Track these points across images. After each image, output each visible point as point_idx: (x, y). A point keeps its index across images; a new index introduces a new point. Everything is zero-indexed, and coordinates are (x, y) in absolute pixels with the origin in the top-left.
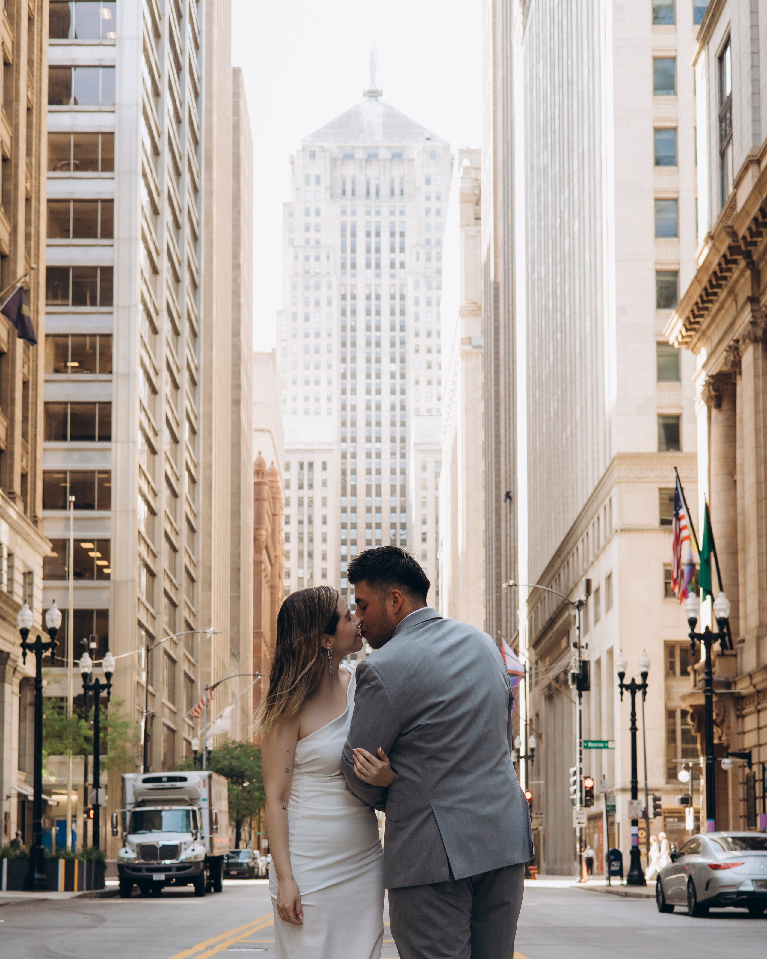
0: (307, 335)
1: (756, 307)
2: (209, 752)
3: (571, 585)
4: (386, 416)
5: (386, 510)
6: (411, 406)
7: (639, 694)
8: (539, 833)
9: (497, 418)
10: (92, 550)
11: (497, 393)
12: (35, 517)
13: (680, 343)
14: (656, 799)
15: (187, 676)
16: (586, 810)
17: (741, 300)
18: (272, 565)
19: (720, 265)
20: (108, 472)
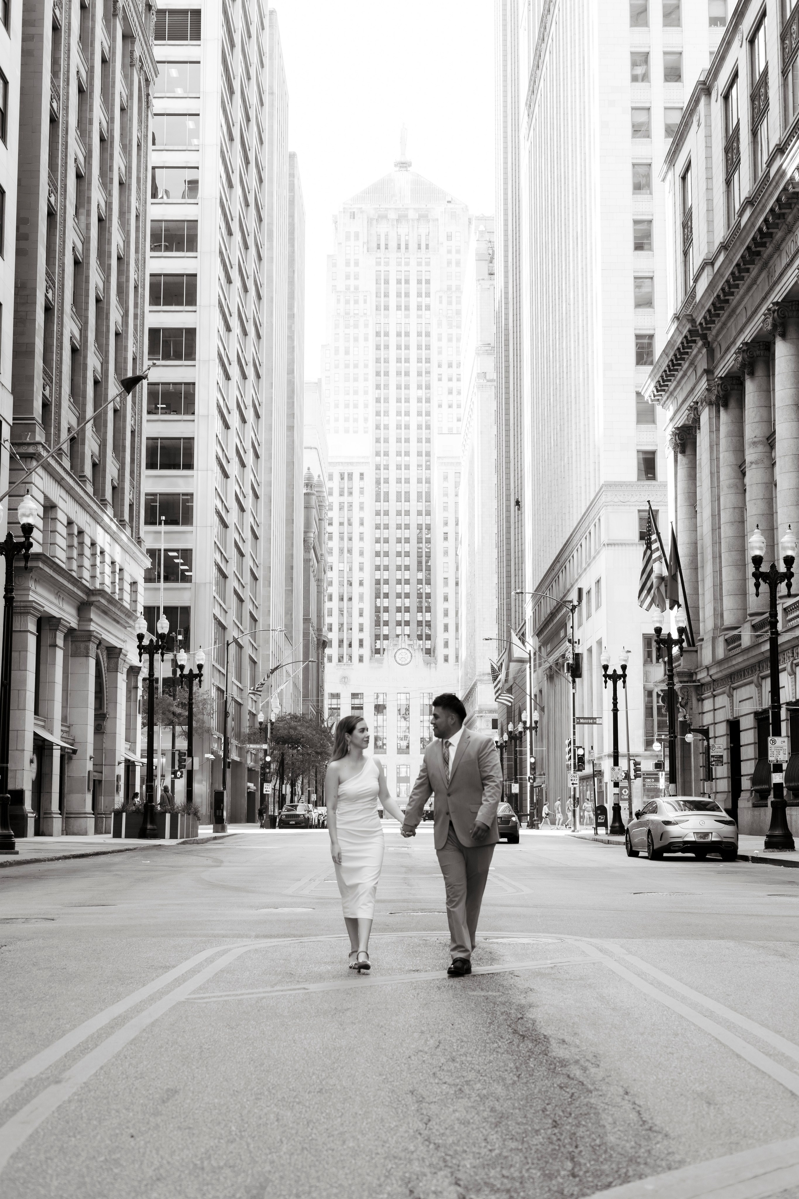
0: (347, 366)
1: (711, 378)
2: (272, 724)
3: (568, 586)
4: (413, 434)
5: (414, 513)
6: (434, 425)
7: (620, 683)
8: (542, 789)
9: (508, 442)
10: (177, 557)
11: (507, 421)
12: (139, 538)
13: (652, 401)
14: (636, 764)
15: (251, 658)
16: (579, 773)
17: (700, 371)
18: (318, 562)
19: (682, 343)
20: (192, 495)
